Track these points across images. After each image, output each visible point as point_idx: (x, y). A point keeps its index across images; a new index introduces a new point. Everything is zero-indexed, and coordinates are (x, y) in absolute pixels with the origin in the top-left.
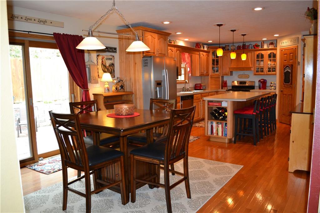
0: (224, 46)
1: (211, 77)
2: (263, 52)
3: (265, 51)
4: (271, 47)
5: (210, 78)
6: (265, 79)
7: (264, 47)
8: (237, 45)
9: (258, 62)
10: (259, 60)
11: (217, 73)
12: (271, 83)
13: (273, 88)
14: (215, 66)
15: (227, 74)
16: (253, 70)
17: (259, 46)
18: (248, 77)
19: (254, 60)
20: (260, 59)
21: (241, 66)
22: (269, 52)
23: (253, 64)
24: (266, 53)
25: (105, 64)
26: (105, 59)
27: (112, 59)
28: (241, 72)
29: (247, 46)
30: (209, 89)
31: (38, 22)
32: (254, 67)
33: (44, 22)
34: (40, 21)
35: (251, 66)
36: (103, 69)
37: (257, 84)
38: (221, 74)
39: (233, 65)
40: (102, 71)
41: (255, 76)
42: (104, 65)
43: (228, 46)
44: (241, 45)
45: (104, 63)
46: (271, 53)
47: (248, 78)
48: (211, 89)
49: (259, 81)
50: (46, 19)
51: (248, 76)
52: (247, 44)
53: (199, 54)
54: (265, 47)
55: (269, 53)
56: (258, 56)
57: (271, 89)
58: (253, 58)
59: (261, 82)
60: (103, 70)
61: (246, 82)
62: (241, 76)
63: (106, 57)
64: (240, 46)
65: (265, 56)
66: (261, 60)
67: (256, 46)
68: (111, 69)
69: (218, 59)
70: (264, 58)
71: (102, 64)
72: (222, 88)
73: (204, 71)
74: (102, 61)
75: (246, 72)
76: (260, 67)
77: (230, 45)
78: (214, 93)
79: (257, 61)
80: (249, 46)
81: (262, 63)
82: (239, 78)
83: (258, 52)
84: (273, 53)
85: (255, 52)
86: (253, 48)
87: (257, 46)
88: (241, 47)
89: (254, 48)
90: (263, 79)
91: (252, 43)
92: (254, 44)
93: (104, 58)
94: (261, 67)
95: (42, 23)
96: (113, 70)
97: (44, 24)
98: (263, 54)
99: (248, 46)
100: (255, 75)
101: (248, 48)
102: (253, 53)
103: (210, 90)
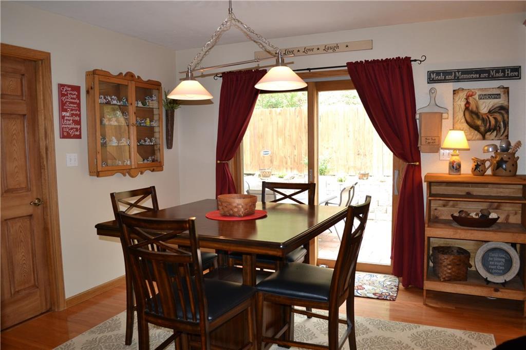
25: (474, 109)
26: (477, 97)
27: (500, 94)
31: (325, 50)
33: (334, 48)
34: (327, 49)
36: (469, 120)
40: (466, 124)
42: (472, 112)
45: (473, 106)
50: (337, 42)
60: (467, 122)
63: (478, 93)
68: (495, 118)
71: (467, 108)
74: (468, 103)
93: (471, 96)
95: (330, 51)
96: (504, 121)
97: (334, 50)
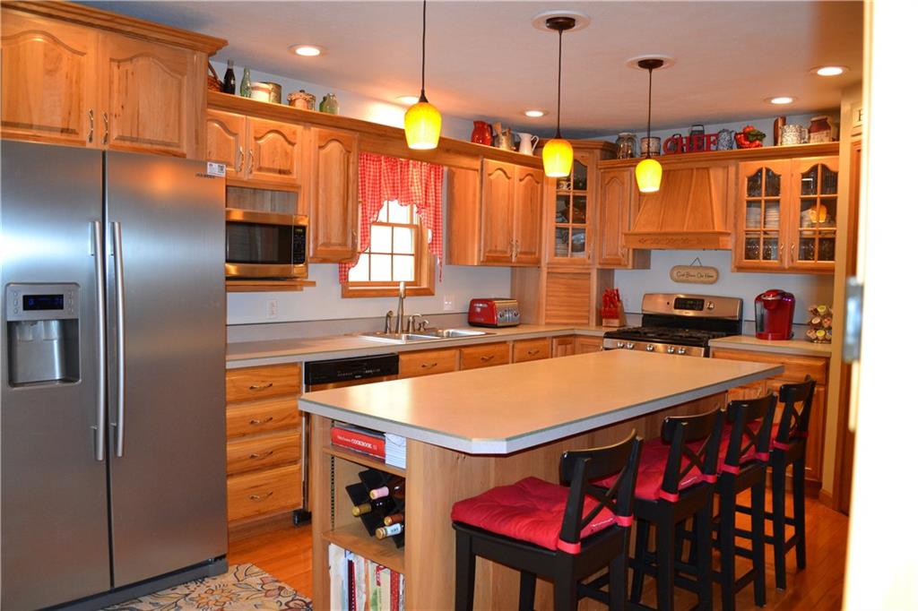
0: (614, 142)
1: (548, 273)
2: (777, 165)
3: (788, 160)
4: (817, 140)
5: (544, 275)
6: (787, 290)
7: (784, 140)
8: (666, 135)
9: (754, 209)
10: (760, 202)
11: (580, 256)
12: (815, 312)
13: (821, 334)
14: (570, 225)
15: (619, 260)
16: (731, 245)
17: (761, 136)
18: (712, 276)
19: (737, 198)
20: (764, 198)
21: (676, 229)
22: (808, 162)
23: (731, 220)
24: (791, 172)
28: (686, 257)
29: (709, 136)
30: (537, 324)
32: (736, 233)
35: (718, 228)
37: (750, 313)
38: (597, 260)
39: (645, 223)
41: (741, 275)
43: (631, 139)
44: (685, 133)
46: (814, 169)
47: (711, 283)
48: (548, 324)
49: (759, 299)
51: (712, 273)
52: (710, 130)
53: (479, 167)
54: (790, 139)
55: (805, 169)
56: (754, 181)
57: (812, 341)
58: (732, 193)
59: (767, 304)
61: (703, 301)
62: (683, 272)
64: (681, 138)
65: (784, 183)
66: (766, 201)
67: (747, 139)
69: (585, 197)
70: (781, 191)
72: (599, 323)
73: (510, 243)
75: (708, 258)
76: (762, 236)
77: (640, 135)
78: (547, 342)
79: (749, 203)
80: (717, 135)
81: (773, 214)
82: (677, 281)
83: (753, 166)
84: (824, 167)
85: (742, 164)
86: (735, 145)
87: (752, 137)
88: (684, 141)
89: (739, 146)
90: (775, 292)
91: (730, 127)
92: (738, 128)
94: (765, 233)
98: (777, 172)
99: (713, 138)
100: (740, 269)
101: (713, 147)
102: (732, 170)
103: (541, 330)
